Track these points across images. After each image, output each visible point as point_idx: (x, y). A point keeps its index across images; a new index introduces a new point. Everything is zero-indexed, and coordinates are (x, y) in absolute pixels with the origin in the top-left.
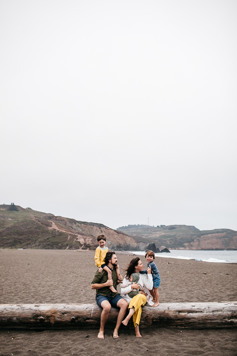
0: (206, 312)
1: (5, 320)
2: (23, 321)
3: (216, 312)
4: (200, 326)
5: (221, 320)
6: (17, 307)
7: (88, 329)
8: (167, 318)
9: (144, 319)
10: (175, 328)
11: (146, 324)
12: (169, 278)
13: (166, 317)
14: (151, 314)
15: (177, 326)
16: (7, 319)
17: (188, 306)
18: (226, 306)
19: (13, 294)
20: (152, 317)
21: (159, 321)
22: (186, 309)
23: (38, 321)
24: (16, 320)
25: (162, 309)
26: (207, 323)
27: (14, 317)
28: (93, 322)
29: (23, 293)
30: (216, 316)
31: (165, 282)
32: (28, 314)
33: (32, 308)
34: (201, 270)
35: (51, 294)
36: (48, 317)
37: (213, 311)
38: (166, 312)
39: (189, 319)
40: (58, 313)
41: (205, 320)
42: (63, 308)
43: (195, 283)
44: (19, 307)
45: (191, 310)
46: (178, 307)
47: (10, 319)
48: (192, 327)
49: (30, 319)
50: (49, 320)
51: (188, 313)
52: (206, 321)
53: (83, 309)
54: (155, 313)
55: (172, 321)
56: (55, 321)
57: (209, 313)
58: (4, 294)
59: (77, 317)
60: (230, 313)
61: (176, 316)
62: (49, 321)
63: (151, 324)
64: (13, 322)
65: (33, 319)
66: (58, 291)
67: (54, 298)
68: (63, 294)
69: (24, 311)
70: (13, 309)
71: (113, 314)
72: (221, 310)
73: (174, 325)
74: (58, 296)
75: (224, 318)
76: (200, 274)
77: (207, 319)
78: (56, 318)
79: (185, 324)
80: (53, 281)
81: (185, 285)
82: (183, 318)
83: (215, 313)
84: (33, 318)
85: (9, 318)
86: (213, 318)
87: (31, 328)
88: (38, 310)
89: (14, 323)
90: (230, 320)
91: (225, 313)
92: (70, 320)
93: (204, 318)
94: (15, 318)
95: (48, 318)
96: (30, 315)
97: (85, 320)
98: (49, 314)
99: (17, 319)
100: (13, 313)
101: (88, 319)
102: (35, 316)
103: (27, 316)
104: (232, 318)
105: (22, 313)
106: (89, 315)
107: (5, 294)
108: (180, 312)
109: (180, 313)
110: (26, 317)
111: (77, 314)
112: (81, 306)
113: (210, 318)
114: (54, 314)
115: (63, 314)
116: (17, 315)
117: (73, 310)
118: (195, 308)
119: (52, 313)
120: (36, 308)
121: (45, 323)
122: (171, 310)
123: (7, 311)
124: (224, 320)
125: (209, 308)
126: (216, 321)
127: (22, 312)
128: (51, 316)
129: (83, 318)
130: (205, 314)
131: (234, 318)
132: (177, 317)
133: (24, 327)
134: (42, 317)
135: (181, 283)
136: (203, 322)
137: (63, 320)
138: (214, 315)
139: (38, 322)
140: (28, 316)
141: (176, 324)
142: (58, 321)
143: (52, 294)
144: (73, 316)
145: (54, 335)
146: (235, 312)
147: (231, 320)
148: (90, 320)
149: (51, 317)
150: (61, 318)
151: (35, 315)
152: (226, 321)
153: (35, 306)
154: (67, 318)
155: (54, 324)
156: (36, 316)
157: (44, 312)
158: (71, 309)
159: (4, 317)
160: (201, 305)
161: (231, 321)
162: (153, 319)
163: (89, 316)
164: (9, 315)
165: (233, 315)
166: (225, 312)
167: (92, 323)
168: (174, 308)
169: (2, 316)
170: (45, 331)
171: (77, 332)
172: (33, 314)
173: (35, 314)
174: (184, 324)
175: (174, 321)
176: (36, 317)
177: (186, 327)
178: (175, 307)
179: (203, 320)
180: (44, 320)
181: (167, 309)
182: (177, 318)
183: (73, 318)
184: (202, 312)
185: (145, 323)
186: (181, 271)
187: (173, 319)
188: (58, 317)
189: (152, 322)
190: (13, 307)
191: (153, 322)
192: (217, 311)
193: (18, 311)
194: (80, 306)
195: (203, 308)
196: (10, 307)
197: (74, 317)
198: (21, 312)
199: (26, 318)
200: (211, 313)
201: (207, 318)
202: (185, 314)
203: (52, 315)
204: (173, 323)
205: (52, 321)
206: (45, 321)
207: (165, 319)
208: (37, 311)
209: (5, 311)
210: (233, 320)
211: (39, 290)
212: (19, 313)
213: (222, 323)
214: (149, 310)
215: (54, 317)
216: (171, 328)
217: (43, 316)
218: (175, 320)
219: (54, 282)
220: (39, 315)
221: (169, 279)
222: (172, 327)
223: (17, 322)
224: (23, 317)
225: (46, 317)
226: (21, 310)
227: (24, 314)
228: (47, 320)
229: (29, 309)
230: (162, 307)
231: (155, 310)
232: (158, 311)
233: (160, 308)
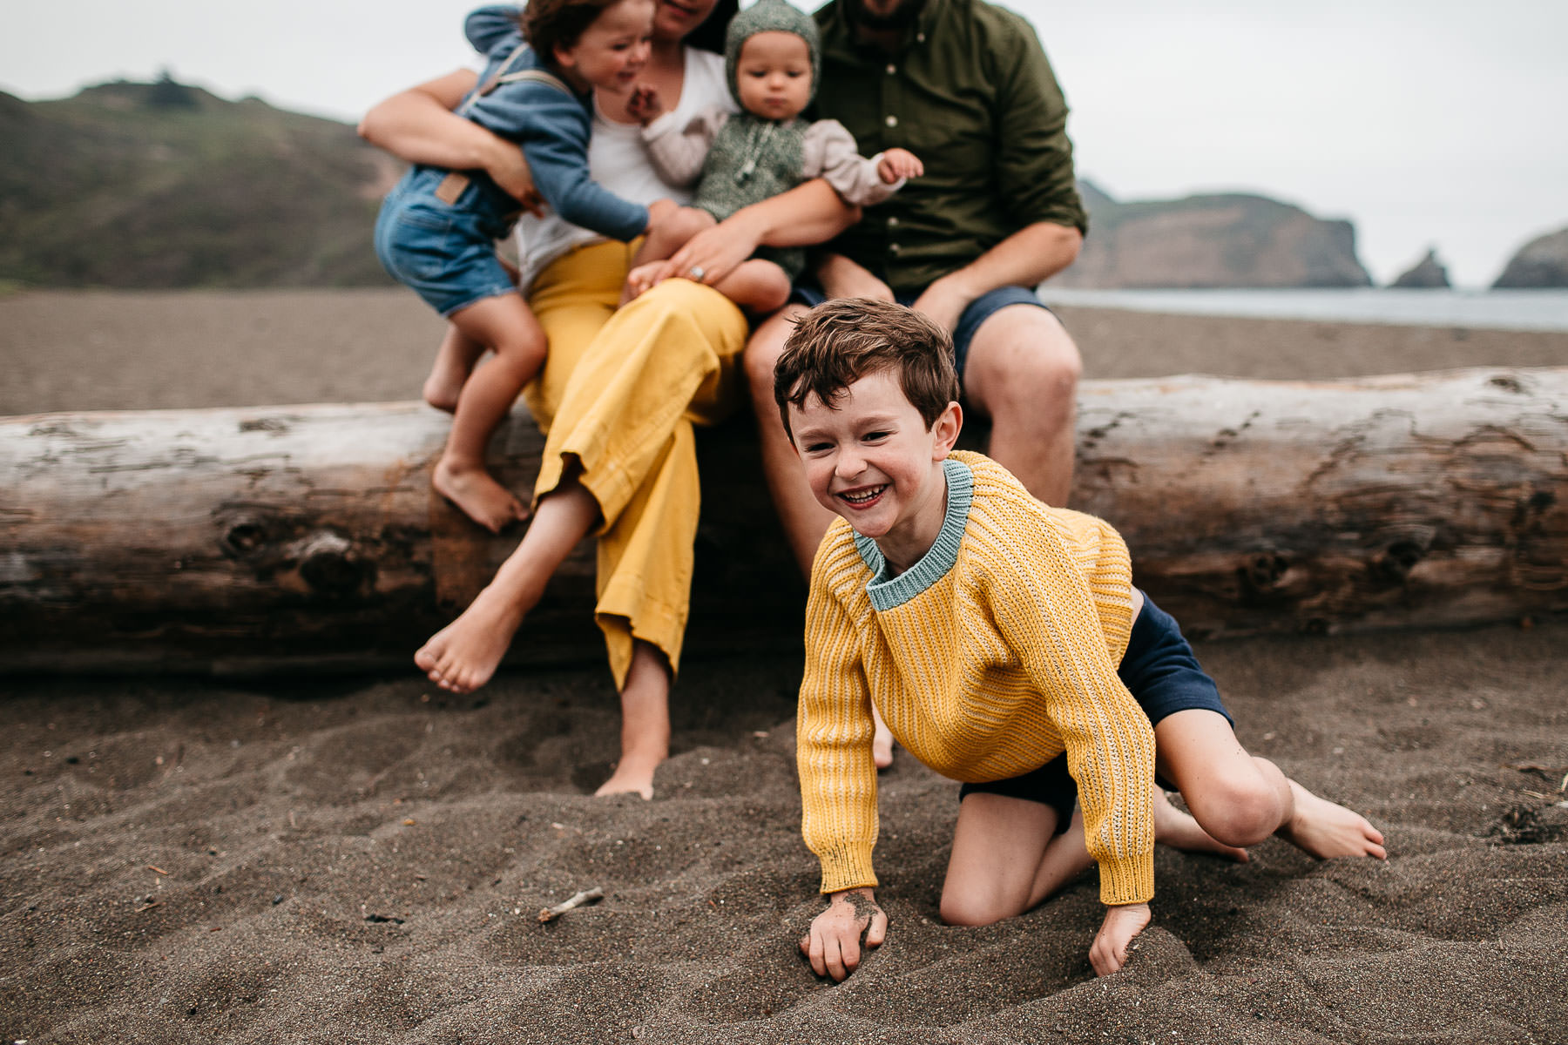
2: (117, 592)
6: (35, 447)
9: (1503, 524)
11: (1516, 576)
23: (292, 580)
24: (32, 585)
32: (164, 515)
33: (205, 449)
36: (403, 538)
44: (57, 444)
49: (196, 561)
50: (421, 568)
62: (418, 580)
65: (226, 571)
69: (116, 481)
71: (1160, 484)
84: (228, 555)
87: (219, 667)
88: (279, 463)
89: (17, 621)
94: (18, 560)
95: (406, 549)
96: (188, 527)
98: (417, 501)
99: (47, 574)
102: (244, 530)
103: (149, 536)
105: (94, 504)
110: (141, 542)
116: (31, 533)
120: (260, 445)
121: (381, 599)
127: (96, 491)
128: (439, 526)
133: (136, 655)
134: (330, 542)
139: (290, 601)
140: (171, 533)
151: (242, 519)
153: (248, 427)
156: (260, 525)
157: (349, 481)
172: (226, 506)
173: (242, 506)
176: (264, 538)
180: (359, 570)
185: (1504, 567)
193: (44, 485)
198: (76, 493)
206: (373, 578)
208: (265, 473)
212: (57, 505)
217: (341, 532)
220: (299, 521)
223: (46, 599)
224: (110, 541)
225: (376, 543)
226: (76, 476)
227: (119, 516)
228: (390, 569)
229: (168, 457)
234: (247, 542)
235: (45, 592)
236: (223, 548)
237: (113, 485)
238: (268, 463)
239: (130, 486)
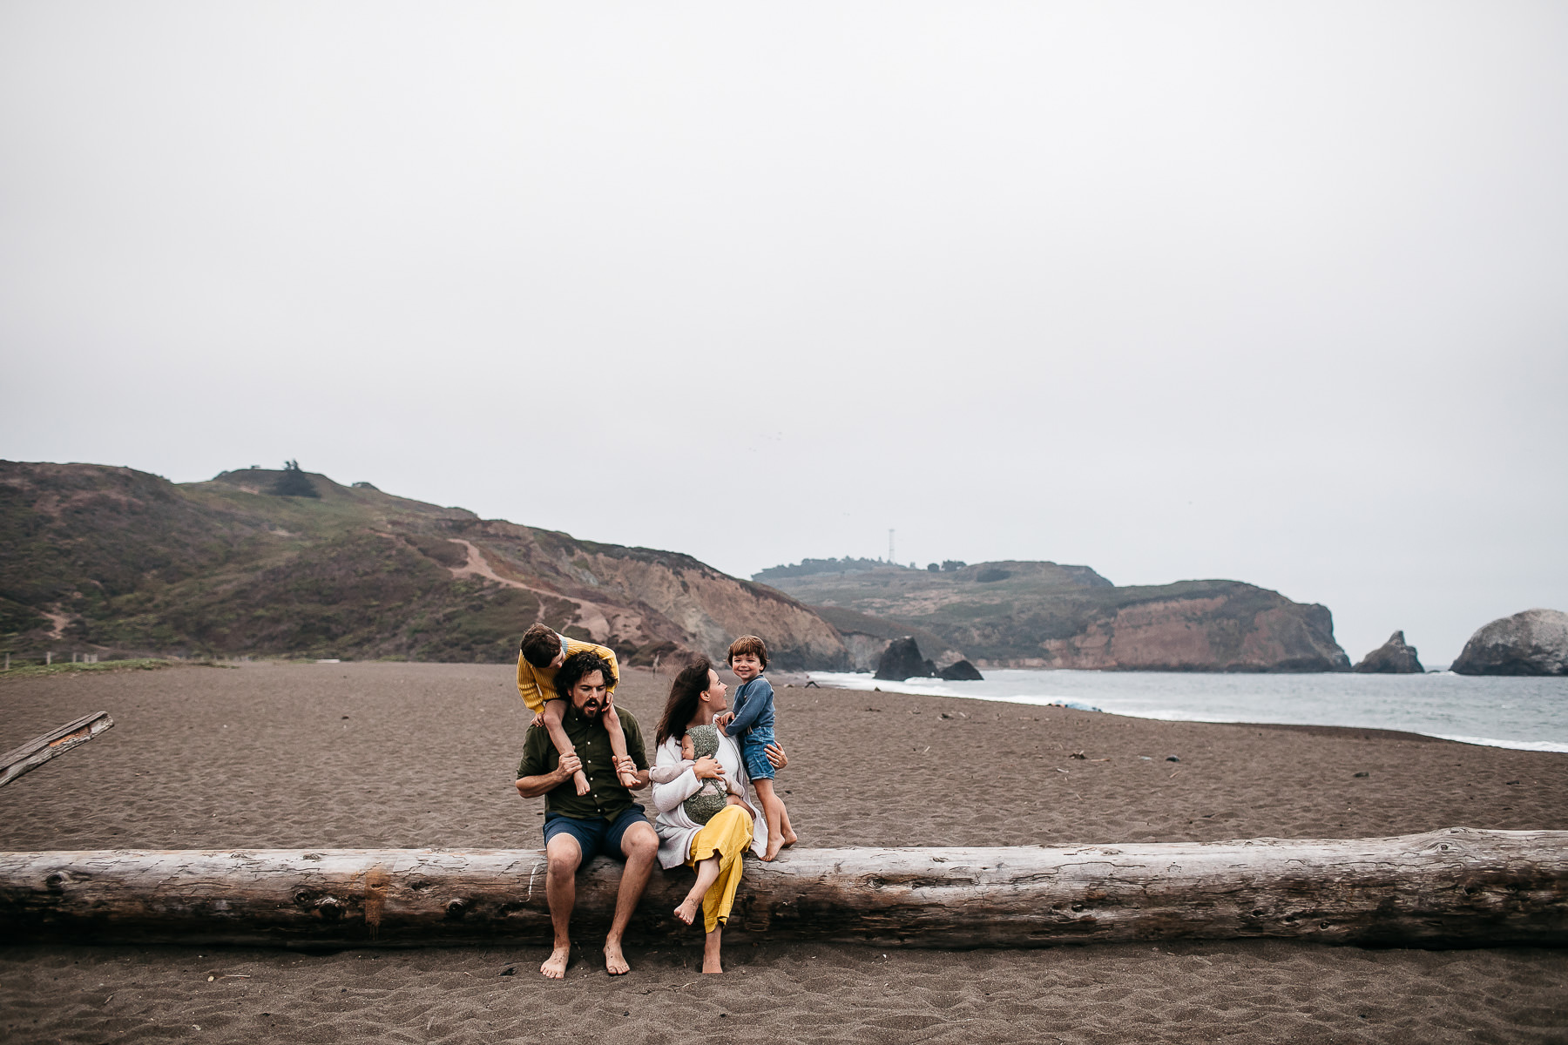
0: (988, 884)
1: (184, 912)
2: (256, 915)
3: (1026, 883)
4: (960, 935)
5: (1044, 914)
6: (233, 862)
7: (518, 947)
8: (832, 903)
10: (863, 944)
11: (746, 926)
12: (923, 770)
13: (827, 902)
14: (767, 888)
15: (869, 935)
16: (192, 907)
17: (916, 859)
18: (1067, 859)
19: (249, 829)
20: (770, 902)
21: (796, 915)
22: (908, 869)
23: (317, 913)
24: (228, 912)
25: (811, 870)
26: (990, 924)
27: (220, 899)
28: (534, 920)
29: (294, 822)
30: (1024, 898)
31: (897, 786)
32: (275, 889)
33: (291, 865)
34: (1070, 743)
35: (406, 826)
36: (356, 899)
37: (1016, 880)
38: (829, 881)
39: (918, 908)
40: (398, 886)
41: (981, 915)
42: (416, 863)
43: (1022, 792)
44: (241, 861)
45: (927, 874)
46: (878, 861)
47: (203, 906)
48: (929, 939)
49: (285, 905)
50: (361, 910)
51: (915, 887)
52: (983, 917)
53: (495, 870)
54: (781, 885)
55: (851, 915)
56: (383, 916)
57: (997, 887)
58: (213, 828)
59: (473, 901)
60: (1080, 887)
61: (868, 896)
62: (359, 914)
63: (765, 930)
64: (214, 917)
65: (295, 909)
66: (442, 818)
67: (418, 840)
68: (457, 827)
69: (260, 876)
70: (214, 868)
72: (1048, 877)
73: (860, 933)
74: (434, 833)
75: (1055, 907)
76: (1058, 758)
77: (989, 911)
78: (388, 901)
79: (904, 928)
80: (432, 780)
81: (975, 798)
82: (893, 906)
83: (1022, 887)
84: (295, 903)
85: (198, 902)
86: (1014, 906)
87: (289, 943)
88: (316, 871)
89: (221, 924)
90: (1079, 915)
91: (1062, 888)
92: (443, 911)
93: (976, 904)
94: (224, 902)
95: (357, 905)
96: (283, 892)
97: (503, 911)
98: (360, 887)
99: (233, 907)
100: (217, 884)
101: (516, 906)
102: (302, 895)
103: (269, 896)
104: (1091, 908)
105: (252, 883)
106: (518, 891)
107: (219, 828)
108: (882, 880)
109: (884, 887)
110: (266, 898)
111: (472, 889)
112: (490, 857)
113: (999, 907)
114: (378, 886)
115: (416, 886)
116: (230, 893)
117: (455, 874)
118: (942, 869)
119: (372, 882)
120: (310, 864)
121: (346, 921)
122: (848, 872)
123: (190, 876)
124: (1057, 914)
125: (999, 866)
126: (1026, 917)
127: (253, 879)
128: (369, 895)
129: (497, 904)
130: (982, 889)
131: (1096, 907)
132: (870, 903)
133: (260, 939)
134: (331, 900)
135: (962, 790)
136: (972, 920)
137: (416, 909)
138: (1017, 895)
139: (315, 920)
140: (277, 895)
141: (866, 926)
142: (395, 915)
143: (414, 827)
144: (457, 894)
145: (380, 967)
146: (1102, 883)
147: (1086, 913)
148: (525, 913)
149: (369, 899)
150: (406, 903)
151: (302, 891)
152: (1066, 918)
153: (306, 857)
154: (429, 902)
155: (381, 926)
156: (307, 893)
157: (339, 879)
158: (446, 869)
159: (180, 900)
160: (969, 857)
161: (1083, 917)
162: (774, 908)
163: (518, 897)
164: (201, 893)
165: (1093, 895)
166: (1062, 885)
167: (529, 923)
168: (861, 869)
169: (173, 893)
170: (346, 953)
171: (472, 958)
172: (297, 886)
173: (302, 886)
174: (899, 930)
175: (858, 917)
176: (308, 898)
177: (907, 941)
178: (865, 864)
179: (973, 912)
180: (341, 910)
181: (831, 869)
182: (871, 907)
183: (455, 905)
184: (970, 881)
185: (741, 923)
186: (986, 747)
187: (853, 910)
188: (396, 900)
189: (771, 920)
190: (215, 860)
191: (775, 919)
192: (1033, 878)
193: (235, 876)
194: (484, 857)
195: (976, 867)
196: (206, 859)
197: (457, 900)
198: (246, 879)
199: (267, 903)
200: (1008, 888)
201: (988, 905)
202: (903, 888)
203: (371, 892)
204: (854, 924)
205: (372, 916)
206: (345, 913)
207: (820, 910)
208: (310, 874)
209: (185, 875)
210: (1093, 913)
211: (362, 811)
212: (239, 883)
213: (1046, 924)
214: (758, 872)
215: (380, 898)
216: (847, 943)
217: (334, 897)
218: (860, 911)
219: (434, 783)
220: (321, 892)
221: (922, 774)
222: (849, 940)
223: (232, 916)
224: (256, 897)
225: (346, 900)
226: (246, 874)
227: (261, 888)
228: (349, 910)
229: (278, 868)
230: (813, 863)
231: (783, 875)
232: (797, 876)
233: (805, 867)
234: (302, 899)
235: (232, 914)
236: (295, 901)
237: (258, 878)
238: (312, 871)
239: (265, 878)
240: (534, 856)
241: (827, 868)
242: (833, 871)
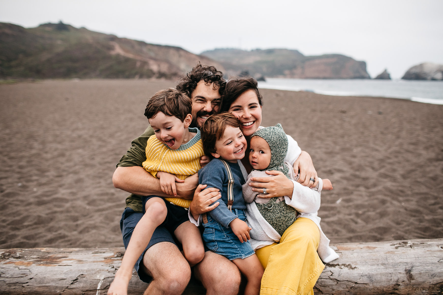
25: (384, 278)
53: (60, 284)
122: (420, 280)
158: (10, 285)
168: (433, 276)
181: (403, 277)
214: (330, 282)
230: (382, 270)
231: (357, 285)
232: (371, 286)
233: (377, 274)
240: (99, 266)
241: (399, 276)
242: (405, 279)
